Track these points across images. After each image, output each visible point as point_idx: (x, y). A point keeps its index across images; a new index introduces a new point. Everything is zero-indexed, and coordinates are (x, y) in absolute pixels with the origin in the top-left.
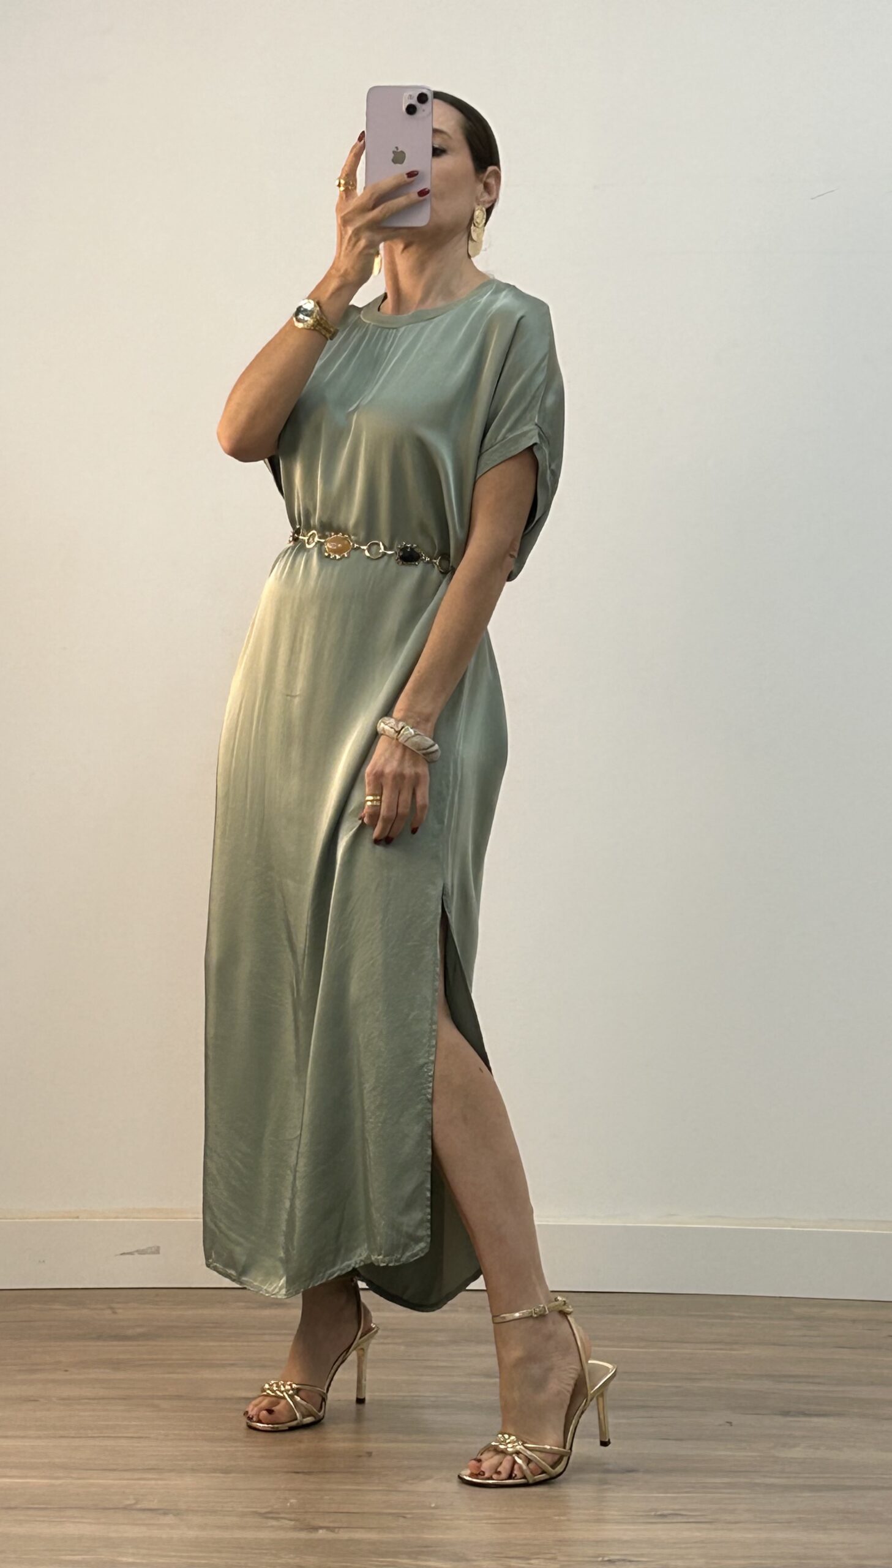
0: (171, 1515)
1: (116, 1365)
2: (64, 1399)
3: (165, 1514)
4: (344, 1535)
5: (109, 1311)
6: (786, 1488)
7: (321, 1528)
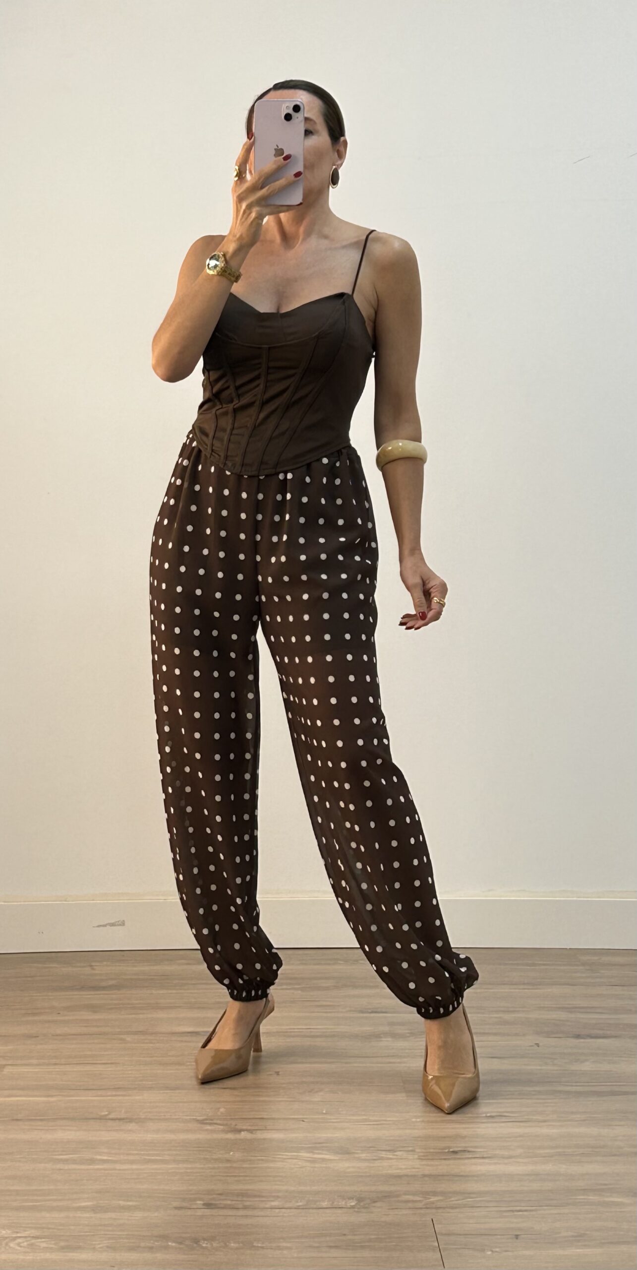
0: (133, 1123)
1: (93, 1008)
2: (56, 1035)
3: (129, 1122)
5: (89, 968)
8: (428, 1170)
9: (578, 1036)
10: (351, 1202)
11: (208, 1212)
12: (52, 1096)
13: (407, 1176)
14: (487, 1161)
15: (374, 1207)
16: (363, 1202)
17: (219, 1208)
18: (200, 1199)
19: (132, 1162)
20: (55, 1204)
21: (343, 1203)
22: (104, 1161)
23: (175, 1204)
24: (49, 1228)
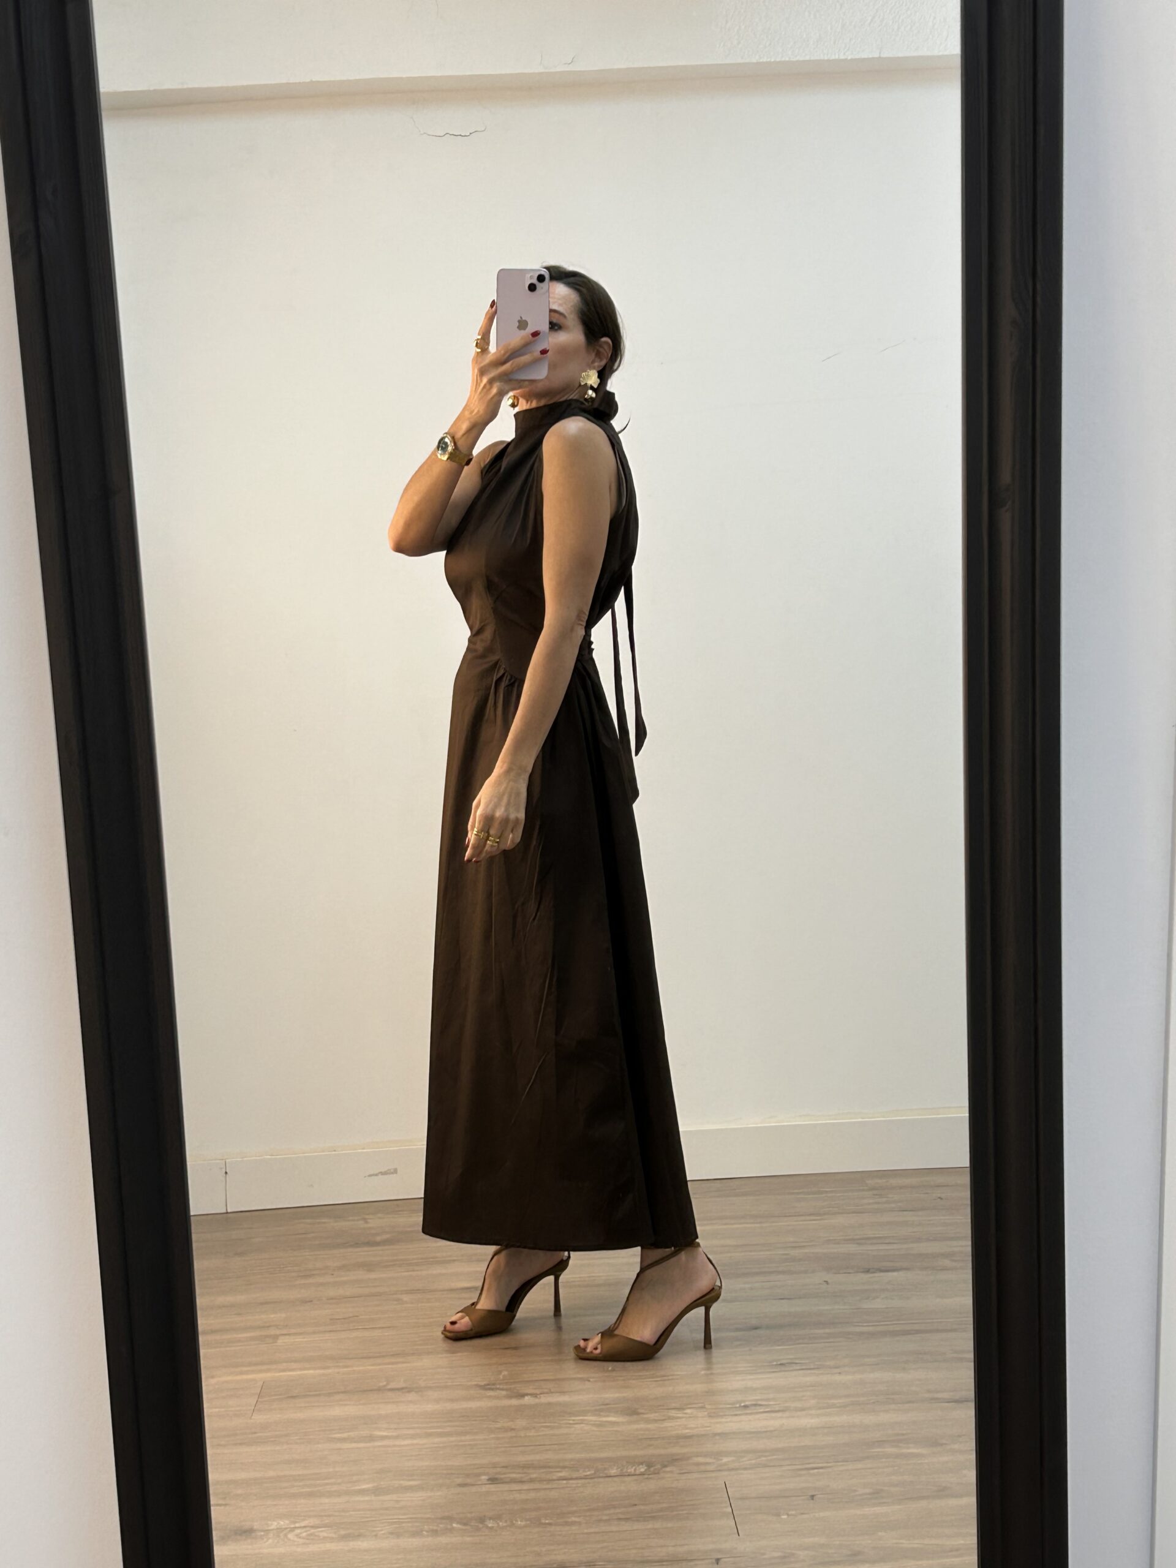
0: (413, 1393)
1: (369, 1267)
2: (332, 1299)
3: (409, 1392)
4: (544, 1399)
5: (361, 1222)
6: (872, 1335)
7: (527, 1395)
8: (719, 1429)
9: (868, 1271)
10: (640, 1469)
11: (493, 1488)
12: (328, 1368)
13: (698, 1436)
14: (779, 1414)
15: (664, 1472)
16: (653, 1466)
17: (503, 1483)
18: (484, 1474)
19: (413, 1437)
20: (335, 1488)
21: (633, 1470)
22: (383, 1438)
23: (459, 1481)
24: (329, 1516)
